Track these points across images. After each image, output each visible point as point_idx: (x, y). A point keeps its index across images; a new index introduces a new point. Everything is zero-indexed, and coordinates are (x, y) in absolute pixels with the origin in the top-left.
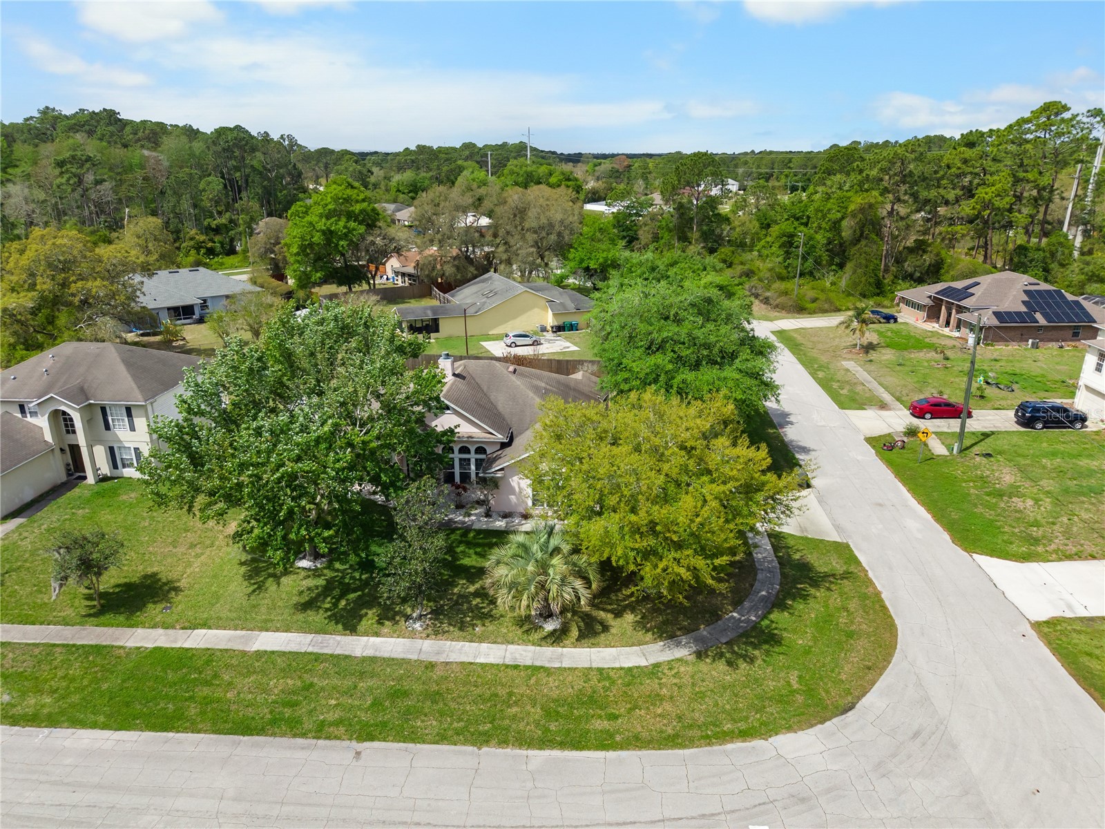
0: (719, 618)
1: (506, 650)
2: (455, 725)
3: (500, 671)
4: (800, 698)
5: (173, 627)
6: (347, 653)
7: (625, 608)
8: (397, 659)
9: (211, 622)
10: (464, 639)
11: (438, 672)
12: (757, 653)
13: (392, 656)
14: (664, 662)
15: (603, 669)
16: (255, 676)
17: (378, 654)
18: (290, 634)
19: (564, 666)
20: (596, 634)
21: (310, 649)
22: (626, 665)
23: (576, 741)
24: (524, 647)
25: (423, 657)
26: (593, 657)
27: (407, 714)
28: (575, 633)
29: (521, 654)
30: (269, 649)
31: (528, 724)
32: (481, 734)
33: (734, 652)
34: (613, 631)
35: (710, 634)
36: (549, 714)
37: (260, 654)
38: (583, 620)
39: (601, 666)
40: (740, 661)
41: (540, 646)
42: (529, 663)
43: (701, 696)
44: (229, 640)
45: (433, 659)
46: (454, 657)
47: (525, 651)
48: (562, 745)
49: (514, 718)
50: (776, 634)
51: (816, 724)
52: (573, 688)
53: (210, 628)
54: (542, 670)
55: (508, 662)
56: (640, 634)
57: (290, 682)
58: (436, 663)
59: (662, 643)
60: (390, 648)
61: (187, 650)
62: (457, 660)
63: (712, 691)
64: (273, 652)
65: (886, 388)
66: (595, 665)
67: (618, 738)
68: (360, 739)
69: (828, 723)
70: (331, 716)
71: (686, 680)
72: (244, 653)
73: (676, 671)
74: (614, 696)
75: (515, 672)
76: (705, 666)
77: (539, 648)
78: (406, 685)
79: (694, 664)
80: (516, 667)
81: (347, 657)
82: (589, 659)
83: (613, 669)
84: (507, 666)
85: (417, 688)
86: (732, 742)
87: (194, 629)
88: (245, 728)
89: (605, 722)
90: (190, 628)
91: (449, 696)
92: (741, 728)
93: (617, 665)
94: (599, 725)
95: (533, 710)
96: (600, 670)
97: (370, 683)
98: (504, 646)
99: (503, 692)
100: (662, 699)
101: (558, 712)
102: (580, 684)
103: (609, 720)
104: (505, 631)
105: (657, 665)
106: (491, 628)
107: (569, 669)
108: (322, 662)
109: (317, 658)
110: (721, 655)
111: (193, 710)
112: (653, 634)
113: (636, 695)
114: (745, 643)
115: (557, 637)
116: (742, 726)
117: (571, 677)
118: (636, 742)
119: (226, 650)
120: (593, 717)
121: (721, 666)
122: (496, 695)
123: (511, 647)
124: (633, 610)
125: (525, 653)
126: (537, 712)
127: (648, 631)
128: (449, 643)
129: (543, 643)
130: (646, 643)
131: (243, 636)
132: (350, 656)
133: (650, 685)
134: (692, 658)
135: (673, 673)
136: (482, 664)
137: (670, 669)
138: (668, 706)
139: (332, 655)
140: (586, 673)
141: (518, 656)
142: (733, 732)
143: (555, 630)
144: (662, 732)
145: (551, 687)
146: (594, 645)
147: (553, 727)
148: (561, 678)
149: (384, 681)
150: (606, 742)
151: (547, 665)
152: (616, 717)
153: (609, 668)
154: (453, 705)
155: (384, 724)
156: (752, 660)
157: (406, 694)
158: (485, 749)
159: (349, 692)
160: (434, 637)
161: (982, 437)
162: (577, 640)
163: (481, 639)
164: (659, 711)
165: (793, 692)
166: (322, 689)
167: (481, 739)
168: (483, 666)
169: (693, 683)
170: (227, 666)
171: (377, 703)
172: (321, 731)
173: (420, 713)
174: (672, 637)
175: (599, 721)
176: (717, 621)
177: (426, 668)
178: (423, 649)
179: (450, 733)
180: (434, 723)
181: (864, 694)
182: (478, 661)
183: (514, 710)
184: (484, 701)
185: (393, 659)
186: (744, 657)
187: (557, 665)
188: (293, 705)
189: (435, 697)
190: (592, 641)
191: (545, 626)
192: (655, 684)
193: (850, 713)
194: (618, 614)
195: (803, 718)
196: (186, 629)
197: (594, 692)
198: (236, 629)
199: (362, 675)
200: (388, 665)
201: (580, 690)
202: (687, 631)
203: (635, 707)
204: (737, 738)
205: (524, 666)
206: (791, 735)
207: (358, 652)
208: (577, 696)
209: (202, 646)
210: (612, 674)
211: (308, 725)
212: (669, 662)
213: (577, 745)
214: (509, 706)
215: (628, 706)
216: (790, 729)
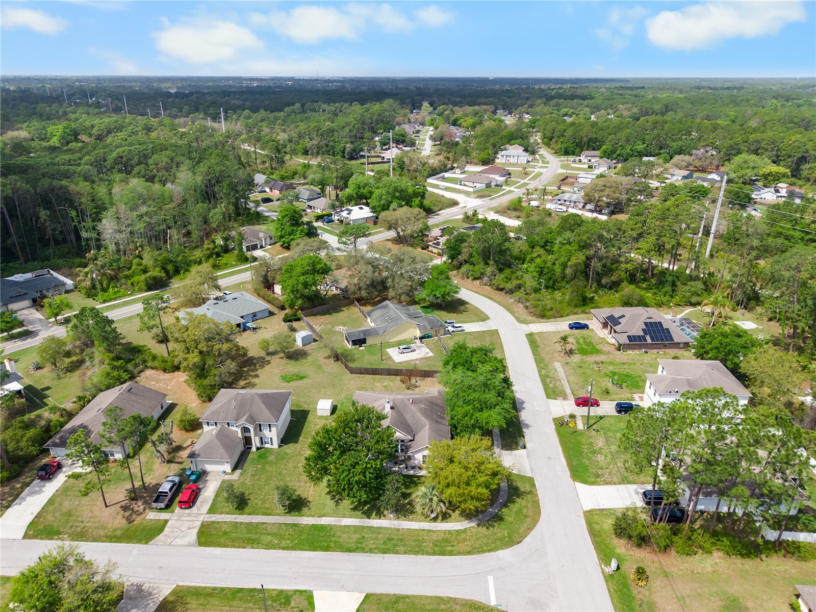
1: (420, 524)
2: (409, 548)
3: (419, 531)
4: (507, 539)
5: (315, 516)
6: (372, 526)
7: (456, 510)
10: (407, 521)
11: (400, 532)
12: (495, 524)
13: (387, 527)
14: (468, 527)
16: (346, 534)
17: (382, 526)
18: (352, 519)
20: (447, 518)
21: (360, 524)
22: (456, 529)
23: (443, 553)
25: (395, 527)
26: (447, 526)
27: (395, 545)
28: (440, 518)
29: (425, 526)
30: (347, 524)
31: (429, 548)
32: (416, 551)
33: (488, 524)
34: (452, 517)
35: (482, 517)
36: (435, 545)
37: (345, 526)
38: (443, 513)
39: (449, 529)
40: (490, 527)
42: (427, 528)
43: (478, 539)
44: (334, 521)
46: (405, 527)
47: (425, 524)
48: (439, 555)
49: (425, 546)
50: (503, 517)
52: (441, 537)
53: (326, 517)
54: (431, 531)
55: (421, 528)
56: (461, 518)
58: (400, 529)
59: (467, 521)
61: (323, 525)
63: (481, 537)
64: (349, 525)
66: (447, 529)
68: (383, 553)
69: (513, 547)
70: (373, 546)
71: (474, 534)
72: (340, 526)
73: (471, 530)
74: (453, 539)
75: (424, 532)
76: (479, 529)
77: (430, 523)
78: (392, 536)
79: (477, 528)
80: (424, 530)
82: (445, 527)
84: (421, 530)
85: (396, 537)
86: (486, 553)
87: (322, 517)
88: (349, 550)
89: (451, 547)
91: (405, 540)
93: (453, 529)
94: (449, 548)
96: (449, 531)
97: (381, 535)
99: (421, 538)
100: (467, 540)
101: (437, 545)
102: (443, 536)
104: (419, 517)
105: (466, 529)
106: (415, 517)
107: (439, 530)
108: (365, 529)
109: (363, 527)
110: (485, 525)
111: (332, 545)
112: (464, 518)
113: (459, 539)
115: (435, 519)
117: (440, 533)
119: (335, 525)
120: (447, 545)
121: (485, 528)
122: (419, 539)
126: (431, 545)
128: (402, 522)
129: (431, 521)
130: (462, 521)
131: (338, 520)
133: (463, 536)
134: (476, 526)
136: (413, 529)
138: (468, 542)
139: (367, 527)
140: (445, 531)
142: (486, 550)
143: (435, 517)
145: (434, 537)
146: (447, 522)
147: (436, 548)
148: (437, 533)
149: (386, 535)
150: (451, 553)
151: (433, 529)
152: (454, 545)
153: (451, 530)
154: (407, 543)
155: (388, 549)
156: (494, 527)
157: (393, 539)
158: (418, 556)
159: (376, 539)
160: (397, 520)
162: (441, 521)
163: (412, 520)
164: (466, 544)
165: (505, 537)
167: (417, 553)
169: (477, 535)
170: (337, 530)
171: (384, 542)
172: (371, 551)
173: (398, 545)
174: (470, 519)
177: (397, 530)
178: (395, 524)
179: (408, 551)
180: (403, 548)
181: (525, 538)
183: (425, 544)
184: (416, 541)
186: (492, 526)
187: (436, 529)
188: (361, 543)
189: (401, 540)
190: (446, 520)
191: (431, 516)
192: (465, 535)
193: (520, 544)
194: (454, 511)
196: (319, 517)
197: (447, 538)
198: (335, 517)
202: (475, 517)
203: (459, 543)
205: (426, 530)
208: (442, 539)
210: (452, 532)
211: (367, 549)
212: (470, 527)
214: (423, 543)
215: (457, 542)
216: (502, 549)
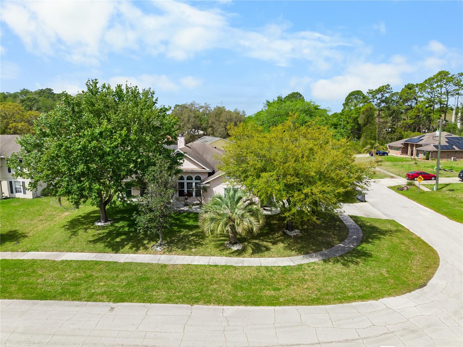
0: (333, 246)
1: (210, 259)
2: (177, 294)
3: (206, 268)
5: (17, 251)
6: (115, 261)
7: (278, 241)
8: (144, 263)
9: (39, 249)
10: (185, 254)
12: (358, 260)
13: (142, 262)
14: (305, 264)
15: (269, 267)
16: (57, 272)
17: (133, 261)
18: (83, 253)
19: (244, 265)
20: (262, 251)
21: (94, 259)
22: (282, 265)
23: (254, 301)
24: (221, 257)
25: (160, 262)
26: (262, 262)
27: (146, 290)
28: (250, 251)
29: (219, 261)
30: (69, 259)
31: (223, 293)
32: (193, 298)
33: (345, 260)
34: (272, 250)
35: (329, 252)
36: (237, 289)
37: (63, 262)
38: (254, 246)
39: (267, 265)
40: (350, 264)
41: (230, 257)
42: (223, 264)
44: (48, 256)
45: (167, 263)
46: (179, 262)
47: (221, 259)
50: (367, 253)
51: (406, 293)
52: (250, 275)
53: (38, 251)
54: (232, 267)
55: (210, 264)
56: (289, 252)
57: (78, 274)
58: (168, 265)
59: (302, 256)
60: (142, 259)
61: (21, 260)
62: (180, 264)
63: (336, 277)
64: (71, 261)
65: (391, 172)
66: (262, 265)
67: (281, 300)
68: (114, 302)
69: (413, 292)
72: (54, 261)
73: (312, 267)
74: (276, 279)
75: (215, 269)
76: (330, 266)
77: (229, 258)
78: (148, 275)
79: (322, 265)
80: (216, 266)
81: (115, 262)
82: (259, 262)
83: (274, 266)
84: (210, 266)
85: (155, 276)
86: (356, 302)
87: (29, 252)
89: (272, 292)
90: (27, 251)
91: (175, 280)
92: (360, 295)
93: (277, 265)
94: (269, 293)
95: (226, 286)
96: (267, 268)
97: (127, 274)
98: (209, 257)
99: (207, 278)
100: (306, 281)
101: (242, 287)
103: (274, 291)
104: (210, 250)
105: (302, 265)
106: (201, 249)
107: (247, 266)
108: (100, 265)
109: (97, 263)
110: (338, 261)
112: (296, 252)
113: (290, 279)
114: (350, 256)
115: (239, 253)
116: (360, 293)
117: (249, 270)
118: (293, 302)
119: (44, 260)
120: (264, 289)
122: (204, 279)
123: (213, 258)
124: (283, 242)
125: (222, 260)
126: (229, 288)
127: (293, 250)
128: (176, 256)
129: (232, 255)
130: (293, 256)
131: (56, 254)
132: (117, 262)
133: (297, 274)
134: (322, 262)
135: (311, 268)
136: (195, 265)
137: (309, 267)
138: (310, 284)
139: (106, 262)
140: (259, 269)
141: (217, 261)
142: (354, 296)
143: (238, 250)
144: (308, 296)
145: (237, 275)
146: (262, 256)
147: (239, 294)
148: (243, 271)
149: (136, 273)
150: (273, 302)
151: (234, 265)
152: (279, 290)
153: (272, 266)
154: (176, 284)
156: (357, 263)
157: (148, 279)
158: (196, 306)
160: (168, 253)
161: (446, 185)
162: (251, 254)
163: (195, 254)
164: (306, 287)
165: (386, 278)
166: (97, 277)
167: (193, 301)
168: (196, 266)
169: (324, 273)
170: (42, 267)
173: (155, 288)
174: (307, 253)
175: (268, 291)
176: (332, 247)
177: (162, 267)
178: (161, 259)
179: (173, 298)
180: (164, 293)
181: (430, 279)
182: (193, 263)
183: (215, 286)
184: (196, 282)
185: (142, 263)
186: (352, 262)
187: (240, 265)
188: (76, 285)
189: (165, 281)
190: (261, 254)
191: (232, 248)
192: (301, 274)
193: (425, 288)
194: (274, 243)
195: (397, 290)
196: (24, 251)
197: (264, 277)
198: (53, 251)
199: (123, 270)
200: (138, 266)
201: (256, 277)
202: (315, 251)
203: (290, 285)
204: (358, 300)
205: (221, 266)
206: (391, 299)
207: (122, 261)
208: (254, 279)
209: (30, 258)
210: (274, 269)
211: (83, 295)
212: (307, 264)
213: (255, 303)
214: (211, 284)
215: (286, 284)
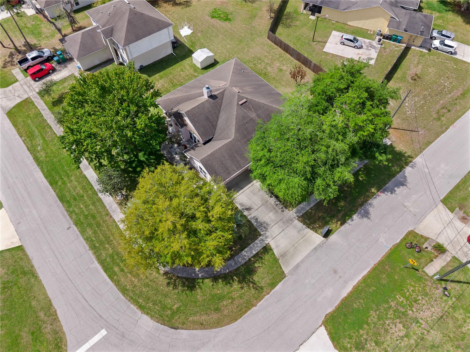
2: (93, 238)
4: (169, 312)
12: (180, 288)
31: (105, 253)
35: (179, 269)
40: (172, 286)
49: (105, 248)
70: (77, 211)
76: (161, 278)
91: (101, 228)
100: (138, 277)
110: (171, 279)
114: (183, 282)
120: (119, 265)
121: (166, 282)
126: (110, 252)
147: (108, 259)
155: (82, 223)
165: (171, 309)
167: (93, 247)
169: (151, 280)
172: (72, 213)
173: (91, 227)
179: (90, 239)
180: (90, 233)
181: (186, 329)
184: (105, 237)
211: (71, 209)
216: (152, 317)
